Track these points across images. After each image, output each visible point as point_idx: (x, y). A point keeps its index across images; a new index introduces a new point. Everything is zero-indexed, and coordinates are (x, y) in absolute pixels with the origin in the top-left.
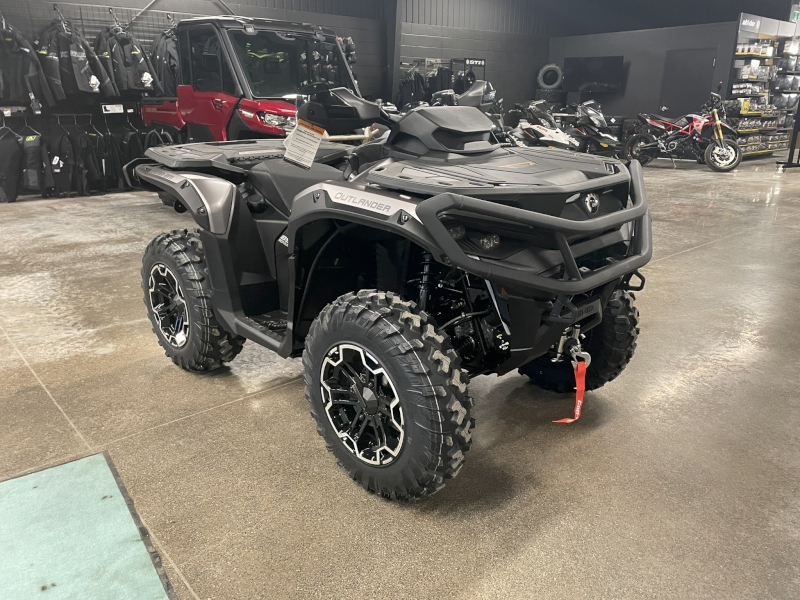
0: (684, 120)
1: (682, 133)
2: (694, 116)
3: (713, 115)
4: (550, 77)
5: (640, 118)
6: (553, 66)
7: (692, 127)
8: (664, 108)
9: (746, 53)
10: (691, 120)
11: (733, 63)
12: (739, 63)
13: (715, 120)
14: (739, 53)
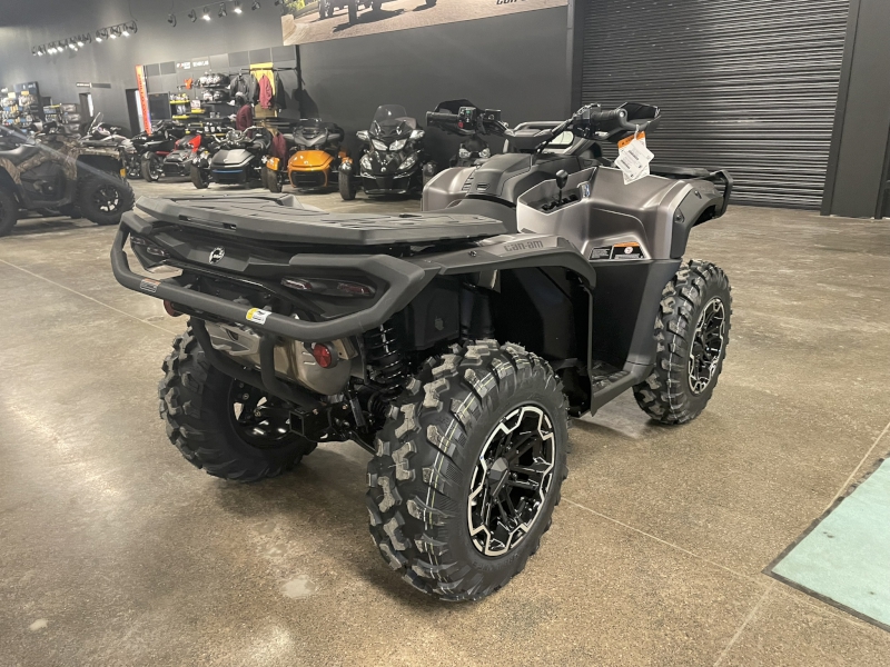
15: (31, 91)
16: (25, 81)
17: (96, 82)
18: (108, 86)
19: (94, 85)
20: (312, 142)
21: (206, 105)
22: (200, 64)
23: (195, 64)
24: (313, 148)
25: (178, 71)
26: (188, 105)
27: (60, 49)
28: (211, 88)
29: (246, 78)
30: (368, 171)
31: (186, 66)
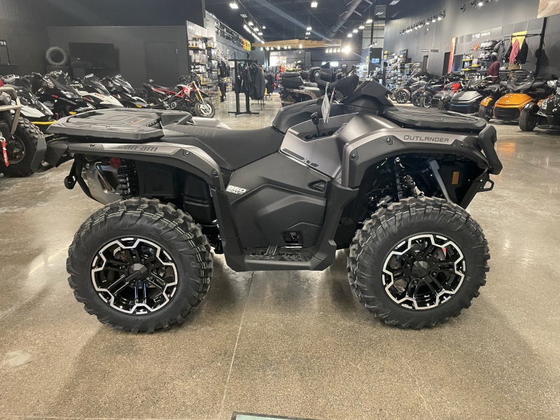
0: (176, 88)
1: (177, 97)
2: (183, 85)
3: (193, 84)
4: (57, 56)
5: (146, 87)
6: (52, 49)
7: (183, 93)
8: (151, 80)
9: (194, 46)
10: (181, 88)
11: (188, 53)
12: (191, 52)
13: (195, 88)
14: (191, 46)
15: (404, 54)
16: (403, 49)
17: (432, 49)
18: (437, 51)
19: (432, 51)
20: (519, 88)
21: (481, 62)
22: (485, 34)
23: (482, 35)
24: (518, 92)
25: (473, 40)
26: (471, 62)
27: (411, 30)
28: (486, 49)
29: (506, 43)
30: (543, 111)
31: (478, 36)
